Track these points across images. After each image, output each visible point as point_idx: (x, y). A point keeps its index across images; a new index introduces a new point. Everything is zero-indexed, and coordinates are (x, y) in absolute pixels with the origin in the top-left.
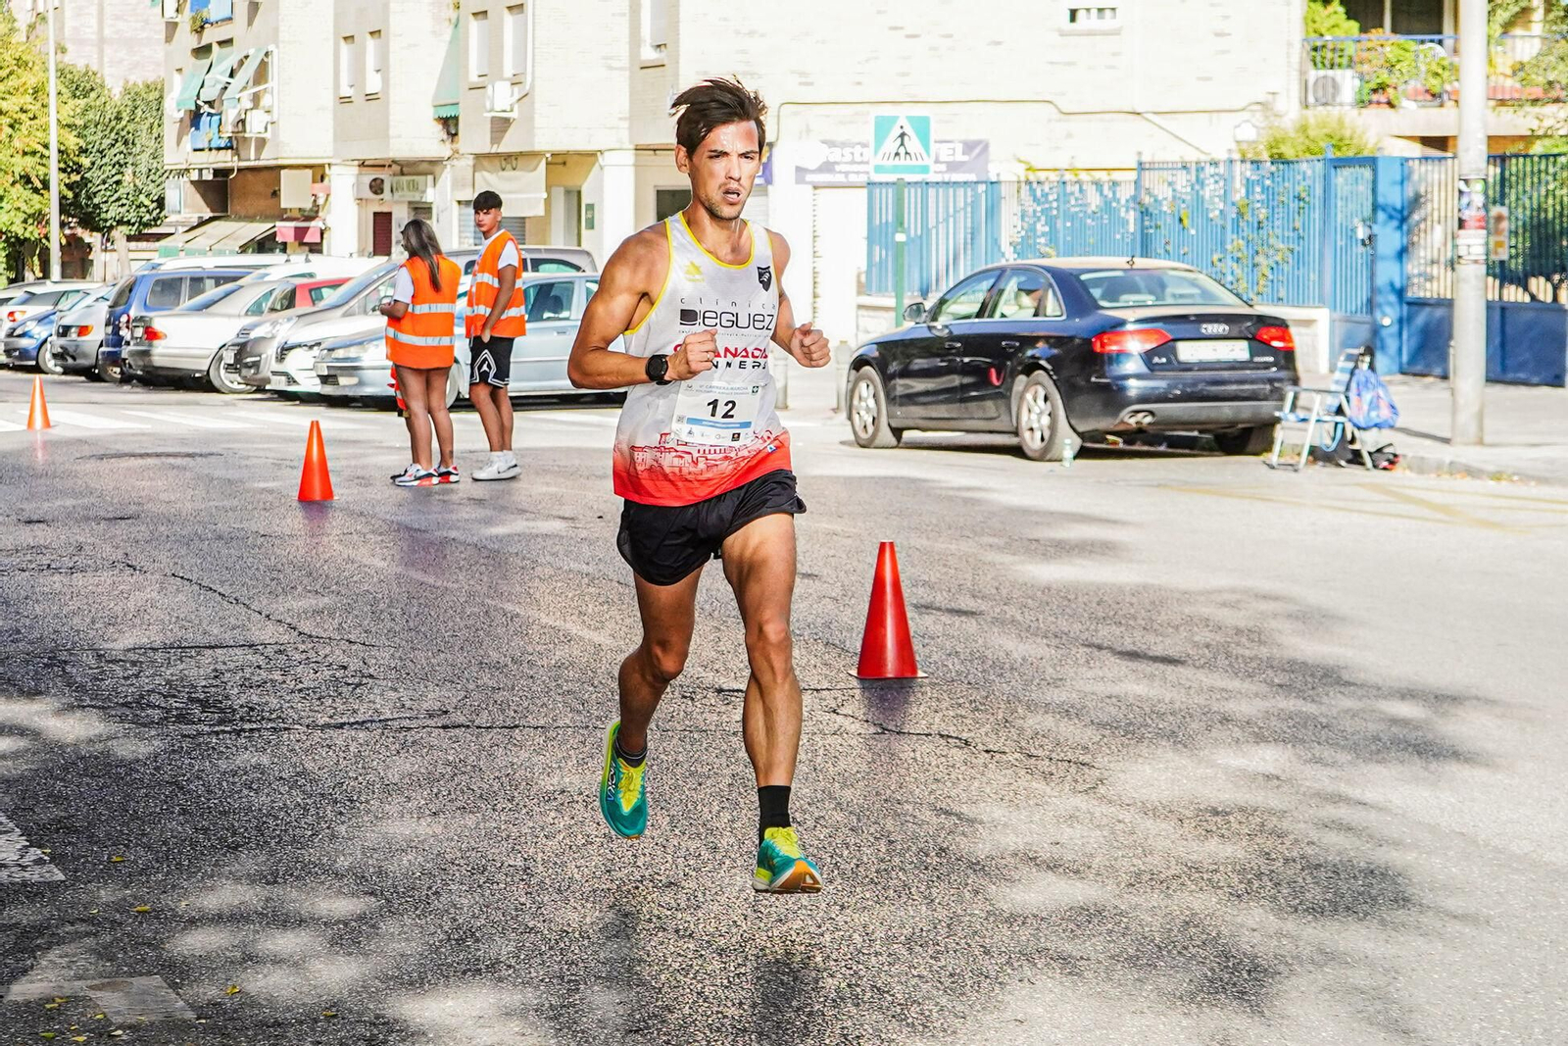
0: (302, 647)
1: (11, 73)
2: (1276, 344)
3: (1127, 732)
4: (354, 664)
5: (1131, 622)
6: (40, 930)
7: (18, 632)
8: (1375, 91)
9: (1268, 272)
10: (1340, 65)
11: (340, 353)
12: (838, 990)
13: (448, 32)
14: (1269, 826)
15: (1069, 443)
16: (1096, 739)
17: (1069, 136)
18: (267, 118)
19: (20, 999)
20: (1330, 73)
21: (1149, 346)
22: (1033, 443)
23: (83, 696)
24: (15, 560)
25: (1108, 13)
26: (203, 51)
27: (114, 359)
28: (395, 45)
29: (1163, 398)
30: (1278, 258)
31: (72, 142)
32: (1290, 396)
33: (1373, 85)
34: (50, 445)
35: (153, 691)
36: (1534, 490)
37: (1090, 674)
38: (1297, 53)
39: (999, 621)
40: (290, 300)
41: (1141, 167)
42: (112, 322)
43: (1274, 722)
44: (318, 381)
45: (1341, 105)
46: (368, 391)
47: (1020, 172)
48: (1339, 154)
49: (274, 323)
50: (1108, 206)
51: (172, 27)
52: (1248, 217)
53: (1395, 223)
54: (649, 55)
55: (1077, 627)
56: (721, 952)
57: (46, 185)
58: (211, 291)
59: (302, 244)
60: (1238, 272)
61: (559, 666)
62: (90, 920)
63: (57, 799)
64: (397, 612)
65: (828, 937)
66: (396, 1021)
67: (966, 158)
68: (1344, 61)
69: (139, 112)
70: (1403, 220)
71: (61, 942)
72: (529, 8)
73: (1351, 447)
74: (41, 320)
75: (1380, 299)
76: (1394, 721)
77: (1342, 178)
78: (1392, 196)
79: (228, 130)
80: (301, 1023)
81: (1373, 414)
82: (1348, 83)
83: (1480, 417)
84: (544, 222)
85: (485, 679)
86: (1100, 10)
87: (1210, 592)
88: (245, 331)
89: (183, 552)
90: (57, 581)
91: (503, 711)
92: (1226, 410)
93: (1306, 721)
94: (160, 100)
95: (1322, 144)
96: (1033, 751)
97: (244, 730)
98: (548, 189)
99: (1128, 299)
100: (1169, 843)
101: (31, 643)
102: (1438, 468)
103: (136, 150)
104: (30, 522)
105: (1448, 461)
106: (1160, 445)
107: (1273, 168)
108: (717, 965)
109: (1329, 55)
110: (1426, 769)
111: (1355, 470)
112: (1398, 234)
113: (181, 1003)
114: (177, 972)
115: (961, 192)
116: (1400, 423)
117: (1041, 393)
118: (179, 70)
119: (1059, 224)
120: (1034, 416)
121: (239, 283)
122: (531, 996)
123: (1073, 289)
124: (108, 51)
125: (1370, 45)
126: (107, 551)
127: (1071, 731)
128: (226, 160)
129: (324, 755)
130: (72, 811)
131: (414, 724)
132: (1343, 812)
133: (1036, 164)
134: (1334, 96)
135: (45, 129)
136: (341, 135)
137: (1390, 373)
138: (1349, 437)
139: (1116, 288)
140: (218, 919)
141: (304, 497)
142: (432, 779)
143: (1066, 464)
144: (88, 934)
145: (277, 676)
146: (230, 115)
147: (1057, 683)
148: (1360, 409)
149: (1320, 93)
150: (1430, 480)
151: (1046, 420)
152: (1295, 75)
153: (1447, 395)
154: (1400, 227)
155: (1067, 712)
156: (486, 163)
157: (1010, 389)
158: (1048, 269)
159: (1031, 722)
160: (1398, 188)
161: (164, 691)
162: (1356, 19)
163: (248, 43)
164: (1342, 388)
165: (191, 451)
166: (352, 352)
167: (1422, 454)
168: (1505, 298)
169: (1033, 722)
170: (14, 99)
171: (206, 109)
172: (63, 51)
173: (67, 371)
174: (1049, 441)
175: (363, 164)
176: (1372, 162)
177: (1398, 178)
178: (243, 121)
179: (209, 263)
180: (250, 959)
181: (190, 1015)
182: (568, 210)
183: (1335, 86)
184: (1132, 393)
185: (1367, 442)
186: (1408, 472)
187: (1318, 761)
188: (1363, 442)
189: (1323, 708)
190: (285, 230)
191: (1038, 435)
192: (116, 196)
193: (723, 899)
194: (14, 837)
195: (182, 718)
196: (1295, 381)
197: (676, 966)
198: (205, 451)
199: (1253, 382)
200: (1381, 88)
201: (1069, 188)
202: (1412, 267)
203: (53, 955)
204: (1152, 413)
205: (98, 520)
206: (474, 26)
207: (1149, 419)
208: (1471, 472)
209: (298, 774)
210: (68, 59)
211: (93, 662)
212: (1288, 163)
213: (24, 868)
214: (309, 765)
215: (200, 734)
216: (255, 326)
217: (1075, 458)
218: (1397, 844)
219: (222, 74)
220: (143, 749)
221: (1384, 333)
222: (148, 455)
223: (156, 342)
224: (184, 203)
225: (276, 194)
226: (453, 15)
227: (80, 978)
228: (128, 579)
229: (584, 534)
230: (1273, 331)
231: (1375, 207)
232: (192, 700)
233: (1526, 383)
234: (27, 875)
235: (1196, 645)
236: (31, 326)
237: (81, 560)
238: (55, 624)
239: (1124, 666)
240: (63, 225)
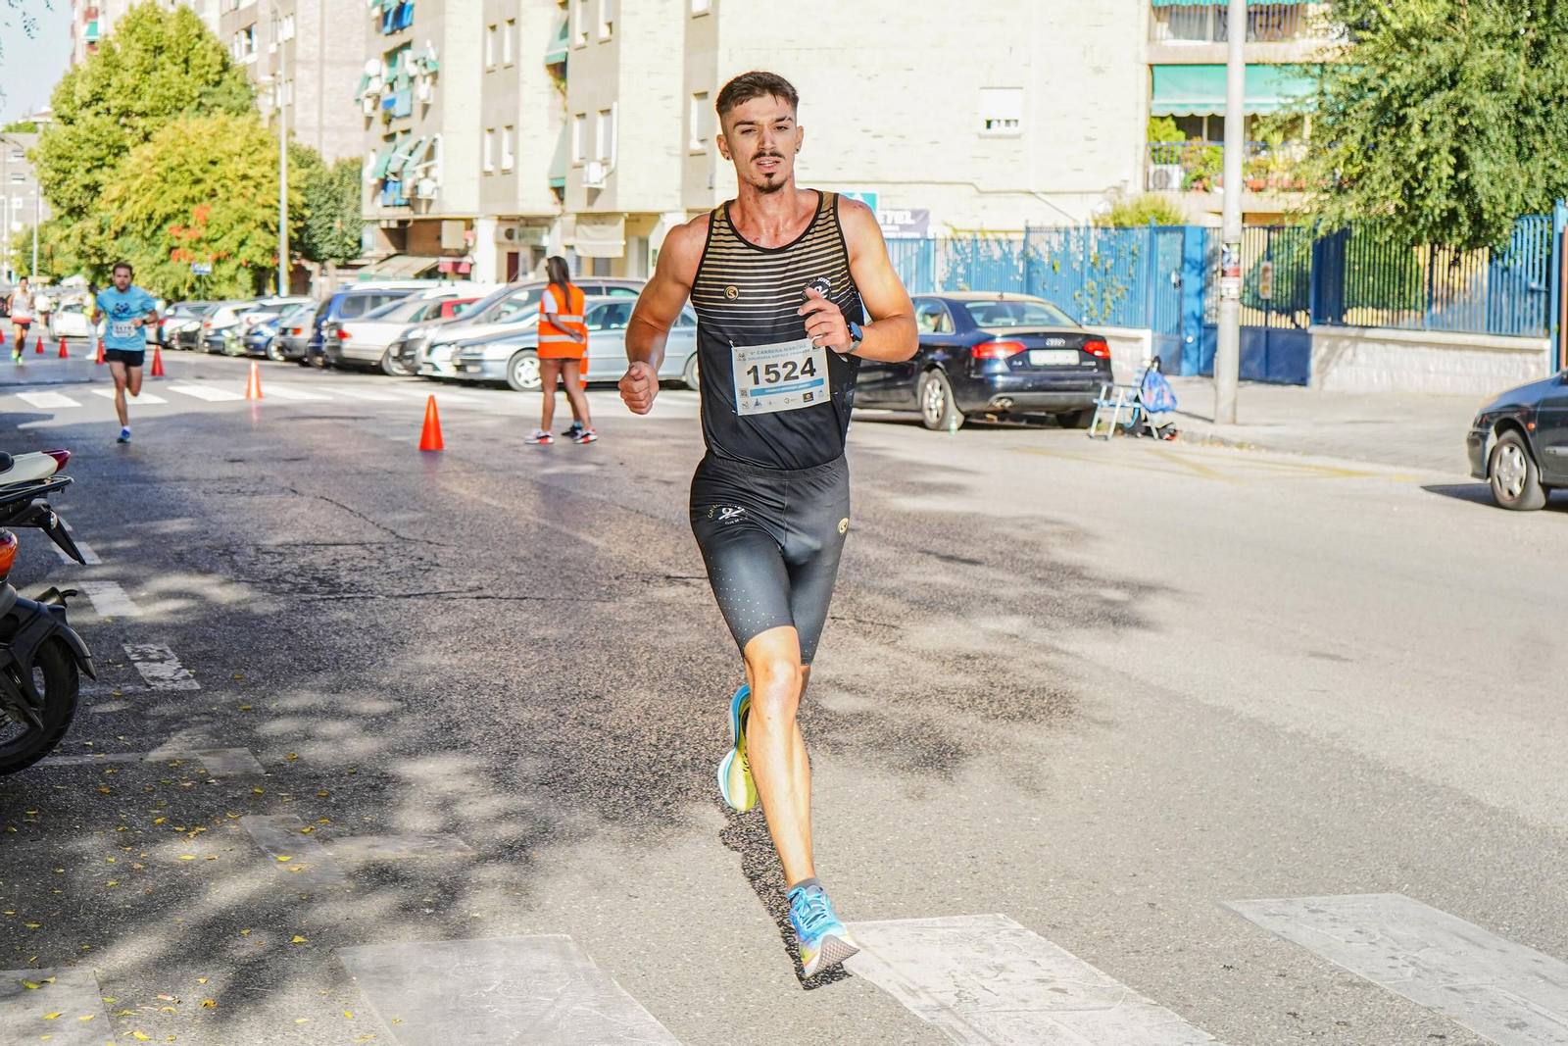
0: (396, 545)
1: (256, 150)
2: (1097, 353)
3: (928, 607)
4: (428, 557)
5: (956, 537)
6: (177, 719)
7: (207, 532)
8: (1195, 180)
9: (1111, 305)
10: (1171, 162)
11: (469, 350)
12: (684, 761)
13: (560, 127)
14: (1000, 666)
15: (955, 419)
16: (907, 611)
17: (984, 207)
18: (434, 185)
19: (153, 760)
20: (1164, 167)
21: (1011, 353)
22: (931, 418)
23: (240, 574)
24: (216, 486)
25: (1012, 123)
26: (390, 137)
27: (317, 351)
28: (522, 135)
29: (1020, 389)
30: (1119, 295)
31: (298, 199)
32: (1104, 389)
33: (1193, 176)
34: (262, 409)
35: (288, 572)
36: (1264, 455)
37: (918, 569)
38: (1142, 153)
39: (868, 536)
40: (438, 312)
41: (1028, 230)
42: (317, 326)
43: (1027, 602)
44: (454, 369)
45: (1172, 189)
46: (488, 376)
47: (949, 233)
48: (1161, 224)
49: (426, 328)
50: (1006, 257)
51: (369, 120)
52: (1099, 266)
53: (1196, 272)
54: (696, 146)
55: (919, 539)
56: (616, 738)
57: (278, 227)
58: (386, 305)
59: (458, 274)
60: (1092, 304)
61: (566, 560)
62: (212, 714)
63: (206, 639)
64: (467, 524)
65: (688, 730)
66: (394, 776)
67: (913, 222)
68: (1175, 159)
69: (346, 179)
70: (1202, 270)
71: (189, 726)
72: (614, 112)
73: (1145, 424)
74: (271, 323)
75: (1184, 324)
76: (1107, 602)
77: (1161, 239)
78: (1195, 253)
79: (407, 194)
80: (332, 777)
81: (1159, 402)
82: (1177, 174)
83: (1234, 405)
84: (623, 262)
85: (514, 568)
86: (1008, 121)
87: (1015, 518)
88: (406, 334)
89: (332, 482)
90: (241, 500)
91: (519, 588)
92: (1062, 397)
93: (1048, 601)
94: (360, 171)
95: (1149, 217)
96: (863, 618)
97: (342, 598)
98: (627, 238)
99: (1000, 321)
100: (930, 675)
101: (213, 540)
102: (1203, 440)
103: (343, 205)
104: (233, 461)
105: (1209, 435)
106: (1021, 420)
107: (1116, 233)
108: (611, 746)
109: (1164, 155)
110: (1114, 632)
111: (1147, 440)
112: (1199, 279)
113: (257, 764)
114: (258, 744)
115: (909, 245)
116: (1179, 407)
117: (938, 384)
118: (374, 150)
119: (973, 268)
120: (932, 400)
121: (404, 300)
122: (484, 762)
123: (961, 314)
124: (326, 136)
125: (1192, 148)
126: (282, 481)
127: (893, 605)
128: (405, 213)
129: (394, 615)
130: (215, 647)
131: (459, 595)
132: (1051, 658)
133: (957, 227)
134: (1167, 184)
135: (278, 190)
136: (485, 197)
137: (1191, 375)
138: (1143, 418)
139: (991, 313)
140: (294, 713)
141: (424, 447)
142: (460, 630)
143: (953, 433)
144: (207, 722)
145: (375, 564)
146: (408, 182)
147: (893, 575)
148: (1150, 398)
149: (1157, 182)
150: (1197, 447)
151: (940, 403)
152: (1140, 169)
153: (1212, 390)
154: (1200, 274)
155: (893, 594)
156: (583, 219)
157: (917, 381)
158: (945, 300)
159: (867, 600)
160: (1199, 248)
161: (296, 572)
162: (1183, 130)
163: (422, 134)
164: (1139, 384)
165: (355, 415)
166: (477, 350)
167: (1193, 429)
168: (1269, 324)
169: (868, 599)
170: (257, 168)
171: (392, 178)
172: (294, 134)
173: (288, 359)
174: (942, 417)
175: (500, 219)
176: (1182, 229)
177: (1199, 241)
178: (416, 187)
179: (385, 286)
180: (308, 737)
181: (262, 771)
182: (640, 252)
183: (1168, 176)
184: (999, 385)
185: (1156, 421)
186: (1183, 442)
187: (1047, 626)
188: (1152, 421)
189: (1063, 594)
190: (445, 263)
191: (935, 413)
192: (328, 238)
193: (627, 706)
194: (173, 662)
195: (305, 590)
196: (1110, 379)
197: (584, 746)
198: (365, 415)
199: (1082, 378)
200: (1199, 178)
201: (979, 245)
202: (1208, 302)
203: (182, 734)
204: (1011, 399)
205: (279, 460)
206: (577, 124)
207: (1009, 404)
208: (1223, 442)
209: (372, 626)
210: (296, 140)
211: (253, 553)
212: (1125, 229)
213: (174, 681)
214: (381, 621)
215: (313, 600)
216: (410, 331)
217: (960, 429)
218: (1078, 678)
219: (403, 153)
220: (272, 608)
221: (1188, 347)
222: (325, 417)
223: (345, 340)
224: (375, 243)
225: (439, 238)
226: (562, 114)
227: (194, 748)
228: (291, 499)
229: (607, 474)
230: (1096, 344)
231: (1184, 260)
232: (314, 578)
233: (1281, 383)
234: (176, 686)
235: (994, 552)
236: (263, 328)
237: (261, 487)
238: (232, 527)
239: (940, 564)
240: (292, 257)
